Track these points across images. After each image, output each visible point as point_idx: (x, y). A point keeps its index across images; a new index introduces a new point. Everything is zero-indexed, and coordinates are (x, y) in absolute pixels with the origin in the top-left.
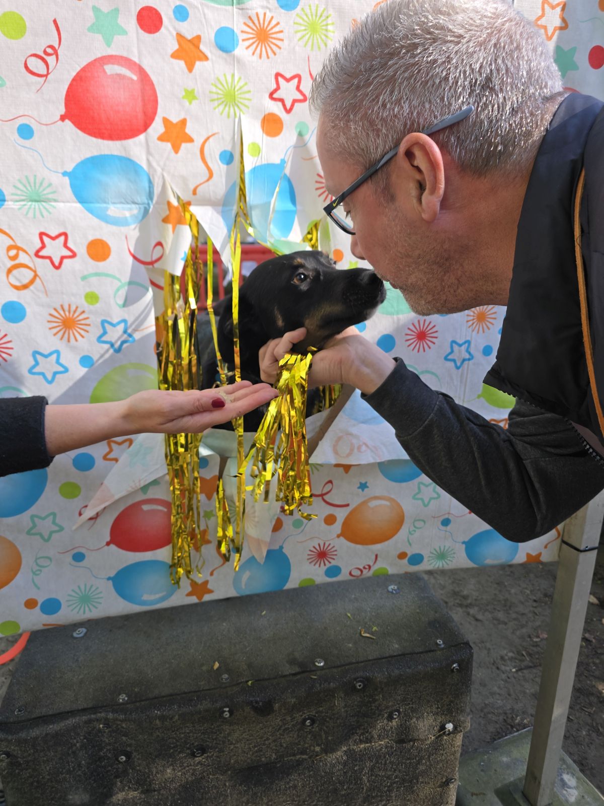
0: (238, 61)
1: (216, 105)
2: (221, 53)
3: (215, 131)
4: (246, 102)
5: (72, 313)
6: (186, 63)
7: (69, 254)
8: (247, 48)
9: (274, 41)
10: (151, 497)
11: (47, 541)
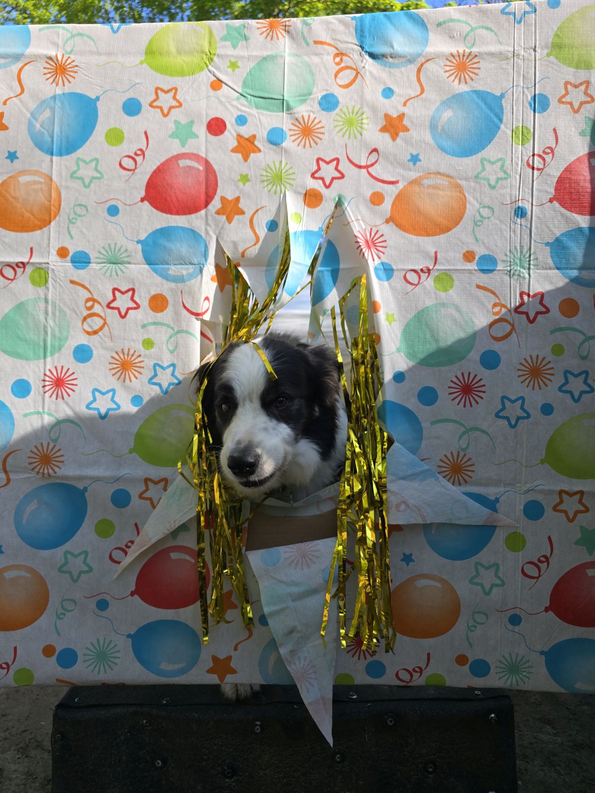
0: (286, 151)
1: (266, 185)
2: (272, 146)
3: (264, 204)
4: (291, 182)
5: (130, 356)
6: (243, 155)
7: (135, 306)
8: (294, 141)
9: (316, 134)
10: (180, 544)
11: (75, 581)
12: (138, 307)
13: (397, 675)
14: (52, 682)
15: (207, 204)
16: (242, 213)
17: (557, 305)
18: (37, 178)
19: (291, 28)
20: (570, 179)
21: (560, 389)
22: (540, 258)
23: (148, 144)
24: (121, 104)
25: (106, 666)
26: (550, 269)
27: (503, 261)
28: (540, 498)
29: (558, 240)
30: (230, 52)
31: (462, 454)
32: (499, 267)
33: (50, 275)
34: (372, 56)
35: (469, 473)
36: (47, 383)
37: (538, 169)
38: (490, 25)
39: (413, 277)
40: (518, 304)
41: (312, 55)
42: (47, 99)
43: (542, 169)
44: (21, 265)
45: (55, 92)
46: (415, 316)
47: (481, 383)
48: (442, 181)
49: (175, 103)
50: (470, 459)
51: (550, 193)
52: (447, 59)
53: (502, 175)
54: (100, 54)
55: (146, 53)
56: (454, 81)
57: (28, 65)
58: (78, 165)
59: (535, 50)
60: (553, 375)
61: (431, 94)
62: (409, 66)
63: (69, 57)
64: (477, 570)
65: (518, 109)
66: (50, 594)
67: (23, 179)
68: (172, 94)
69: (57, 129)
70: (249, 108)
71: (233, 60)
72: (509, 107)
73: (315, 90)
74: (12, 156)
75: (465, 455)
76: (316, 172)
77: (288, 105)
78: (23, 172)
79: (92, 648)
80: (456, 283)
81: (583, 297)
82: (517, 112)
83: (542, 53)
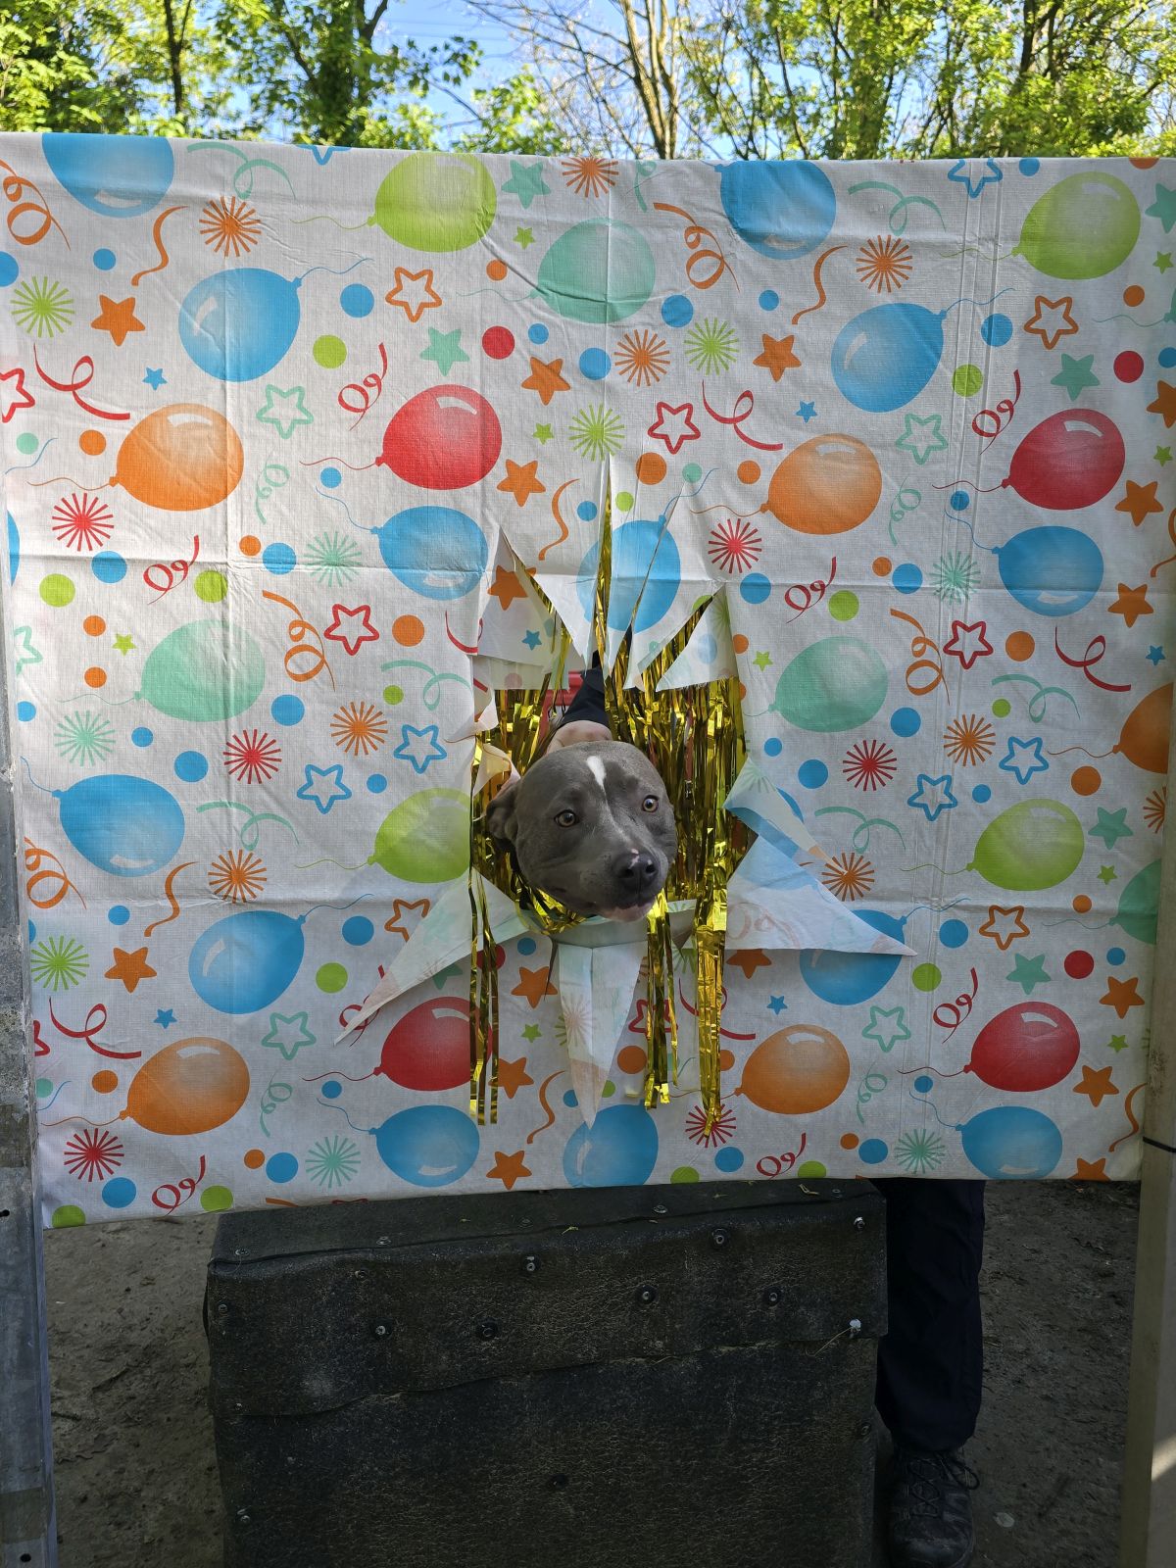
0: (609, 390)
1: (578, 444)
2: (587, 379)
3: (574, 477)
4: (618, 441)
5: (364, 715)
6: (541, 393)
7: (370, 634)
8: (621, 373)
9: (657, 364)
10: (449, 994)
11: (289, 1058)
12: (376, 636)
13: (759, 1166)
14: (260, 1204)
15: (484, 472)
16: (542, 489)
17: (1004, 641)
18: (200, 419)
19: (618, 178)
20: (1034, 451)
21: (1002, 765)
22: (984, 571)
23: (385, 367)
24: (338, 294)
25: (340, 1174)
26: (997, 587)
27: (932, 575)
28: (962, 916)
29: (1010, 545)
30: (518, 212)
31: (857, 857)
32: (925, 585)
33: (230, 583)
34: (747, 236)
35: (867, 883)
36: (233, 758)
37: (989, 435)
38: (930, 197)
39: (798, 597)
40: (949, 640)
41: (652, 226)
42: (210, 278)
43: (995, 435)
44: (180, 566)
45: (224, 266)
46: (799, 656)
47: (891, 756)
48: (844, 448)
49: (429, 299)
50: (869, 863)
51: (1004, 472)
52: (862, 249)
53: (936, 442)
54: (296, 200)
55: (378, 205)
56: (871, 285)
57: (173, 214)
58: (269, 397)
59: (996, 244)
60: (993, 744)
61: (835, 307)
62: (803, 258)
63: (244, 204)
64: (873, 1017)
65: (965, 338)
66: (251, 1079)
67: (177, 419)
68: (423, 281)
69: (229, 333)
70: (550, 313)
71: (524, 228)
72: (952, 333)
73: (655, 289)
74: (155, 378)
75: (862, 857)
76: (657, 425)
77: (613, 312)
78: (176, 407)
79: (318, 1151)
80: (862, 606)
81: (1041, 630)
82: (962, 343)
83: (1006, 248)
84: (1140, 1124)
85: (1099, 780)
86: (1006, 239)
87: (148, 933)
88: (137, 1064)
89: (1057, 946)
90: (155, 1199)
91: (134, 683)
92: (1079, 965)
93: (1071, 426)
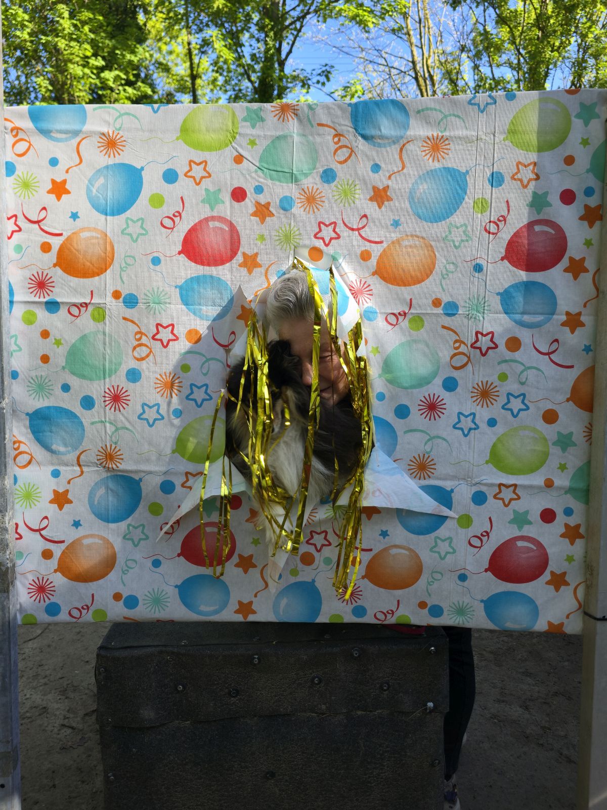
0: (294, 216)
1: (278, 243)
2: (283, 211)
4: (298, 241)
5: (171, 378)
6: (260, 219)
7: (174, 338)
8: (300, 208)
9: (318, 202)
10: (213, 520)
11: (136, 546)
12: (177, 339)
13: (375, 616)
14: (120, 619)
15: (232, 258)
16: (260, 266)
17: (504, 341)
18: (94, 234)
19: (299, 112)
20: (518, 242)
21: (503, 408)
22: (493, 305)
23: (183, 207)
24: (161, 173)
25: (160, 608)
26: (500, 313)
27: (464, 307)
28: (484, 489)
29: (506, 291)
30: (249, 131)
31: (426, 456)
32: (460, 312)
33: (107, 313)
34: (364, 137)
35: (431, 471)
36: (107, 399)
37: (493, 234)
38: (459, 114)
39: (392, 319)
40: (473, 341)
41: (315, 134)
42: (101, 168)
43: (496, 234)
44: (84, 305)
45: (108, 163)
46: (393, 349)
47: (443, 402)
48: (417, 242)
49: (205, 174)
50: (433, 460)
51: (501, 253)
52: (424, 141)
53: (465, 238)
54: (143, 131)
55: (181, 131)
56: (429, 159)
57: (86, 139)
58: (127, 223)
59: (494, 136)
60: (498, 396)
61: (410, 170)
62: (393, 147)
63: (118, 133)
64: (436, 542)
65: (479, 184)
66: (117, 557)
67: (84, 235)
68: (202, 166)
69: (110, 194)
70: (264, 179)
71: (252, 138)
72: (472, 181)
73: (318, 165)
74: (75, 216)
75: (429, 456)
76: (318, 233)
77: (296, 178)
78: (83, 230)
79: (149, 595)
80: (426, 323)
81: (525, 336)
82: (478, 187)
83: (499, 137)
84: (583, 604)
85: (558, 416)
86: (501, 133)
87: (69, 482)
88: (63, 546)
89: (535, 505)
90: (70, 613)
91: (62, 361)
92: (548, 516)
93: (537, 228)
